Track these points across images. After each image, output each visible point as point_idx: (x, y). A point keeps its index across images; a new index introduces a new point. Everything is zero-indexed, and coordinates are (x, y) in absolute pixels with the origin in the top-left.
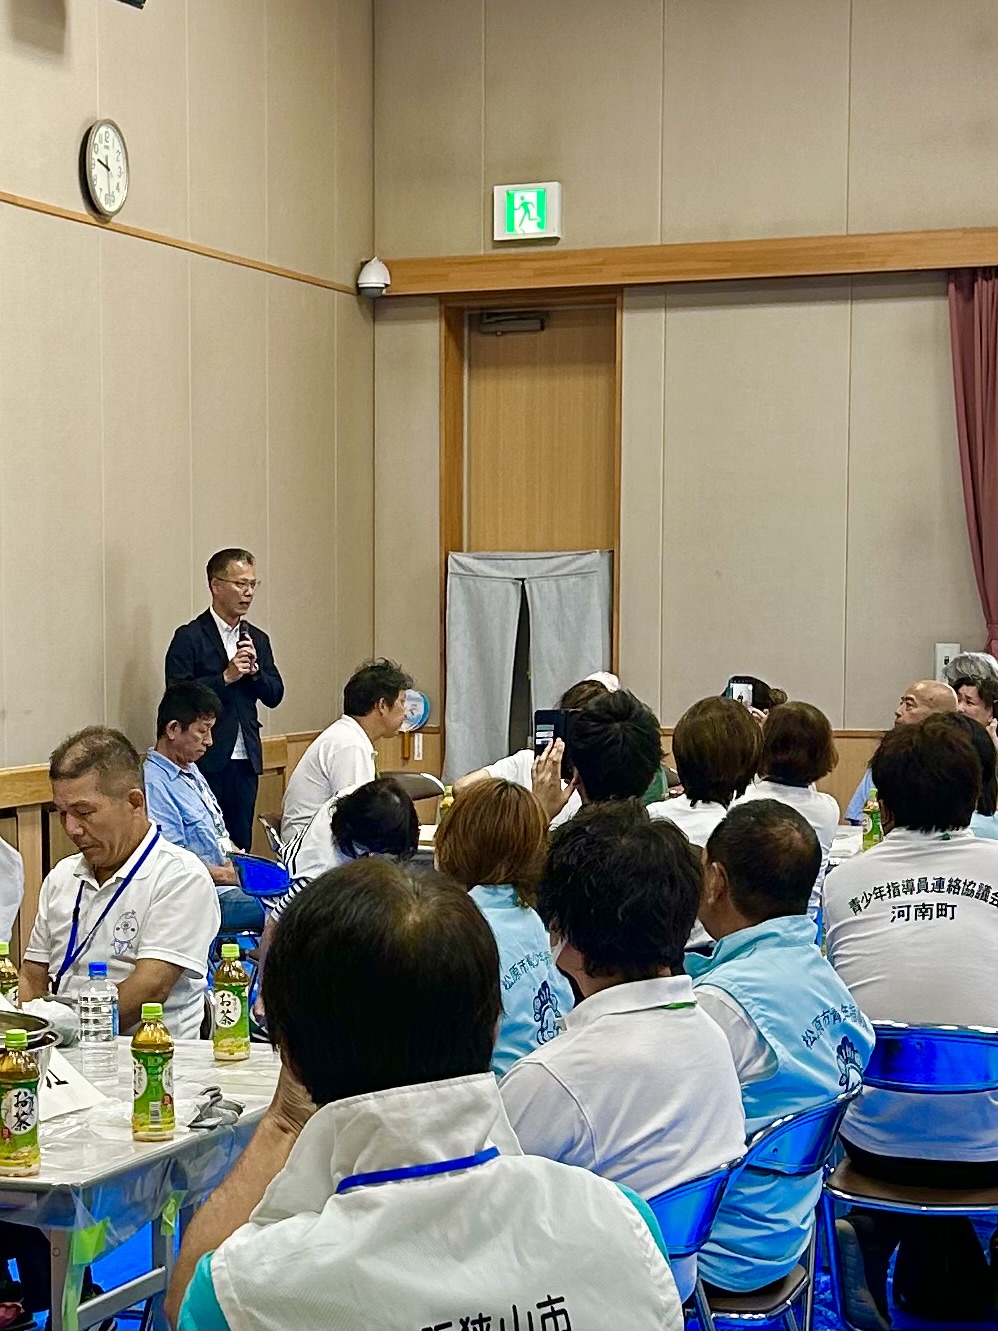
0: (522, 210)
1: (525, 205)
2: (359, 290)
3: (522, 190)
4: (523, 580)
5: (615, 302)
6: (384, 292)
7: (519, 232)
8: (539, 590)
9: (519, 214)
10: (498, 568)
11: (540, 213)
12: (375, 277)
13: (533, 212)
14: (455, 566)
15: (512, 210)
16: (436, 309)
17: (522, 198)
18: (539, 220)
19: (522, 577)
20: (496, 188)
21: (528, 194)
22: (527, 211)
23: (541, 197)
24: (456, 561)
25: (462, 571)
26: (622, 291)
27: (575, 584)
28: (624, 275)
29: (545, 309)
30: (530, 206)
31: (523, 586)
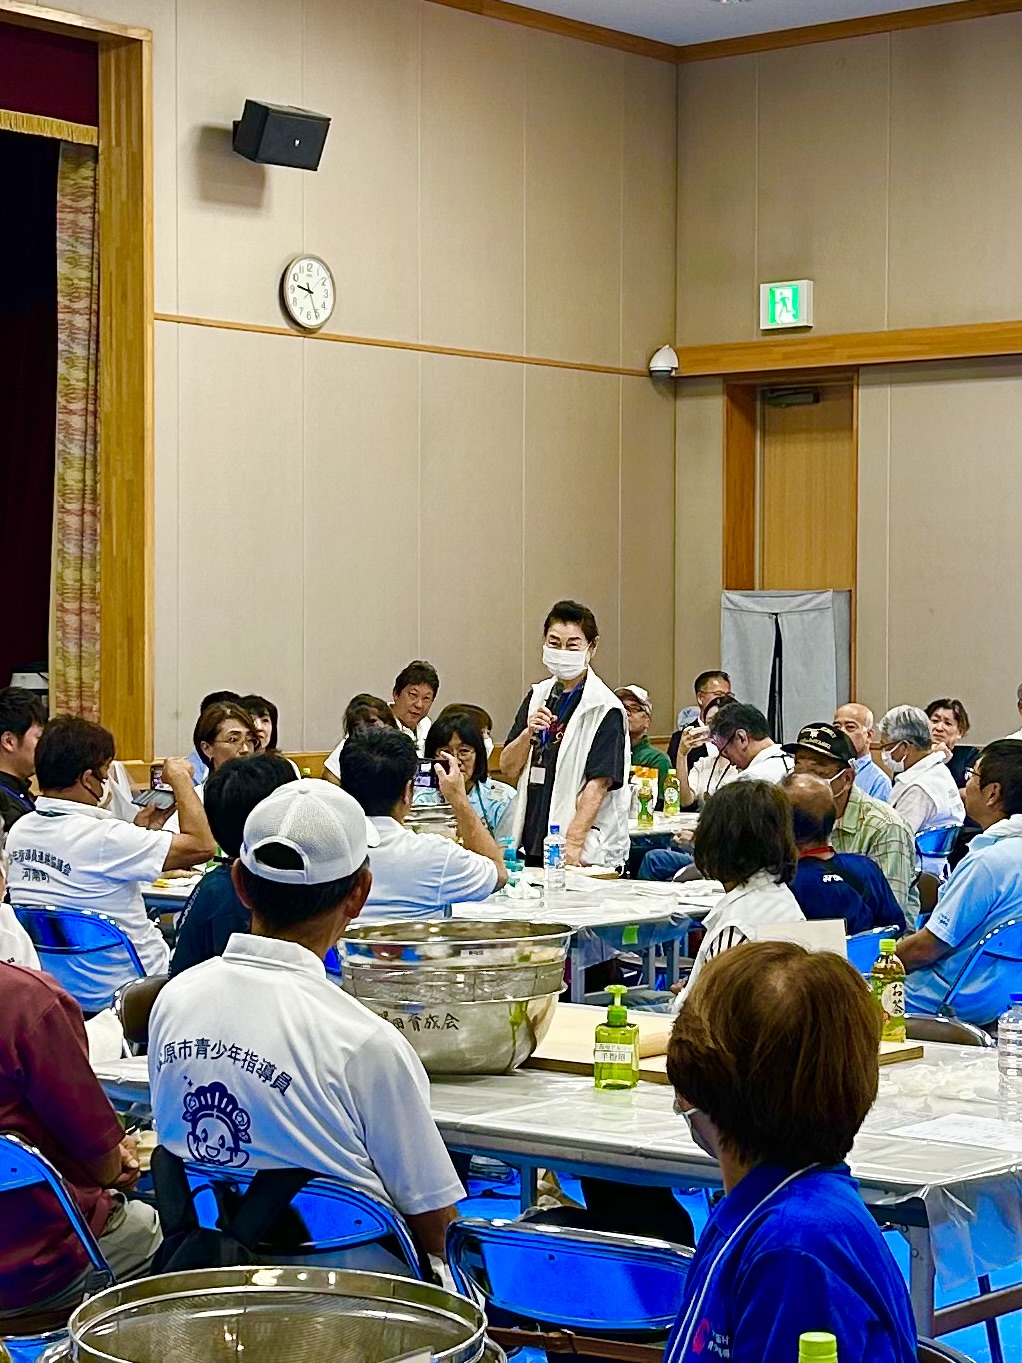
0: (781, 304)
1: (783, 300)
2: (651, 373)
3: (782, 287)
4: (776, 614)
5: (852, 379)
6: (673, 374)
7: (779, 322)
8: (788, 623)
9: (779, 307)
10: (757, 603)
11: (794, 307)
12: (664, 361)
13: (789, 304)
14: (727, 602)
15: (774, 303)
16: (720, 386)
17: (781, 294)
18: (794, 312)
19: (776, 612)
20: (762, 286)
21: (784, 291)
22: (785, 304)
23: (795, 293)
24: (728, 599)
25: (732, 607)
26: (858, 371)
27: (816, 618)
28: (849, 357)
29: (814, 385)
30: (787, 300)
31: (776, 620)
